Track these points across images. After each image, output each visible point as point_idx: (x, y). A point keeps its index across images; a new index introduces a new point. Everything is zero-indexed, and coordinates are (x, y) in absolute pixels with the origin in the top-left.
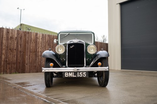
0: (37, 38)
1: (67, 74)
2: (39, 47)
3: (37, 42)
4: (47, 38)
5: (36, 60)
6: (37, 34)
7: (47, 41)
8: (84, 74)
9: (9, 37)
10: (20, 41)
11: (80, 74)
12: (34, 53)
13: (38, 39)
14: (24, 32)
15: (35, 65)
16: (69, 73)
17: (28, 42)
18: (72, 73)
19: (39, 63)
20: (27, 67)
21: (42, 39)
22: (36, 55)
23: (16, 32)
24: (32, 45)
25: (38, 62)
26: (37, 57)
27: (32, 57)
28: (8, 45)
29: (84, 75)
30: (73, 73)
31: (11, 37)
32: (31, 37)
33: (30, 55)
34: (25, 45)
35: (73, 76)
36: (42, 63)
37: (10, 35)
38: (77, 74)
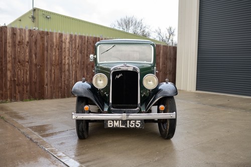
0: (62, 41)
1: (112, 124)
2: (65, 57)
3: (61, 48)
4: (77, 41)
5: (61, 77)
6: (61, 35)
7: (78, 46)
8: (137, 123)
9: (17, 42)
10: (35, 48)
11: (131, 123)
12: (58, 67)
13: (63, 44)
14: (40, 33)
15: (60, 85)
16: (115, 121)
17: (47, 49)
18: (118, 121)
19: (66, 82)
20: (47, 89)
21: (69, 43)
22: (61, 69)
23: (27, 33)
24: (54, 54)
25: (64, 81)
26: (63, 73)
27: (54, 72)
28: (15, 54)
29: (138, 125)
30: (120, 121)
31: (19, 42)
32: (52, 41)
33: (51, 71)
34: (43, 55)
35: (121, 126)
36: (71, 82)
37: (18, 38)
38: (127, 123)
